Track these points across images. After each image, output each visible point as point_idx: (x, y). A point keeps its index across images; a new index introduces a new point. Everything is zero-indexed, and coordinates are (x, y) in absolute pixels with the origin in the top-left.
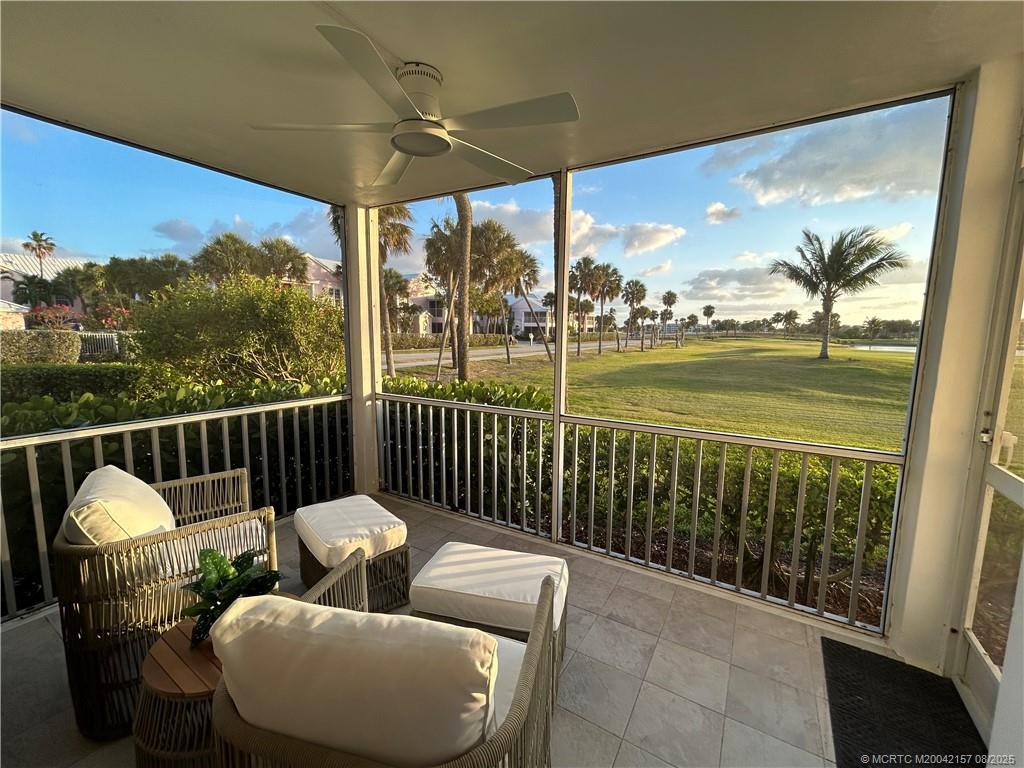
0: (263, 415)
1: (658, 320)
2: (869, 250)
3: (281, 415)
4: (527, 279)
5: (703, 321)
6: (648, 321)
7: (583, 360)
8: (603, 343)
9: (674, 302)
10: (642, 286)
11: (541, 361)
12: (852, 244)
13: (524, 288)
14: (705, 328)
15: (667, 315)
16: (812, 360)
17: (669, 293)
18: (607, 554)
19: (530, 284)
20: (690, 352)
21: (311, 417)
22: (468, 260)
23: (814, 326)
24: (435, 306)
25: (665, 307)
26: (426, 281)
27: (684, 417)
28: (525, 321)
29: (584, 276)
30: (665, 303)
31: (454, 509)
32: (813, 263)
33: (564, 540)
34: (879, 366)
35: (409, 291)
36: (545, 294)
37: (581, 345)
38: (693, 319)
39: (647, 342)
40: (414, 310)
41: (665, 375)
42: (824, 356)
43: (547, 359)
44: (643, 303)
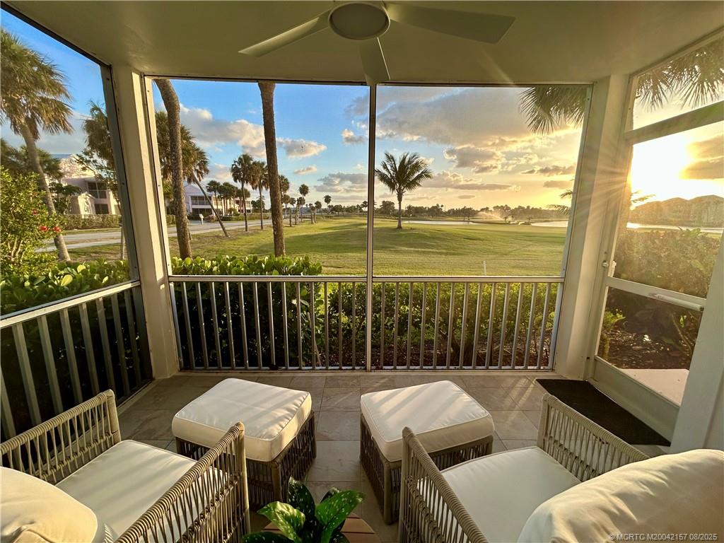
0: (44, 320)
1: (295, 205)
2: (417, 167)
3: (66, 314)
4: (198, 168)
5: (325, 206)
6: (289, 205)
7: (252, 235)
8: (264, 221)
9: (307, 192)
10: (286, 180)
11: (218, 237)
12: (410, 162)
13: (196, 176)
14: (325, 210)
15: (301, 201)
16: (394, 230)
17: (303, 186)
18: (408, 369)
19: (201, 173)
20: (321, 227)
21: (101, 311)
22: (180, 147)
23: (383, 210)
24: (95, 188)
25: (302, 196)
26: (82, 163)
27: (342, 270)
28: (193, 204)
29: (245, 170)
30: (301, 193)
31: (274, 368)
32: (392, 172)
33: (374, 367)
34: (425, 232)
35: (61, 171)
36: (209, 182)
37: (248, 223)
38: (318, 204)
39: (293, 220)
40: (72, 190)
41: (315, 243)
42: (400, 227)
43: (222, 234)
44: (288, 193)
